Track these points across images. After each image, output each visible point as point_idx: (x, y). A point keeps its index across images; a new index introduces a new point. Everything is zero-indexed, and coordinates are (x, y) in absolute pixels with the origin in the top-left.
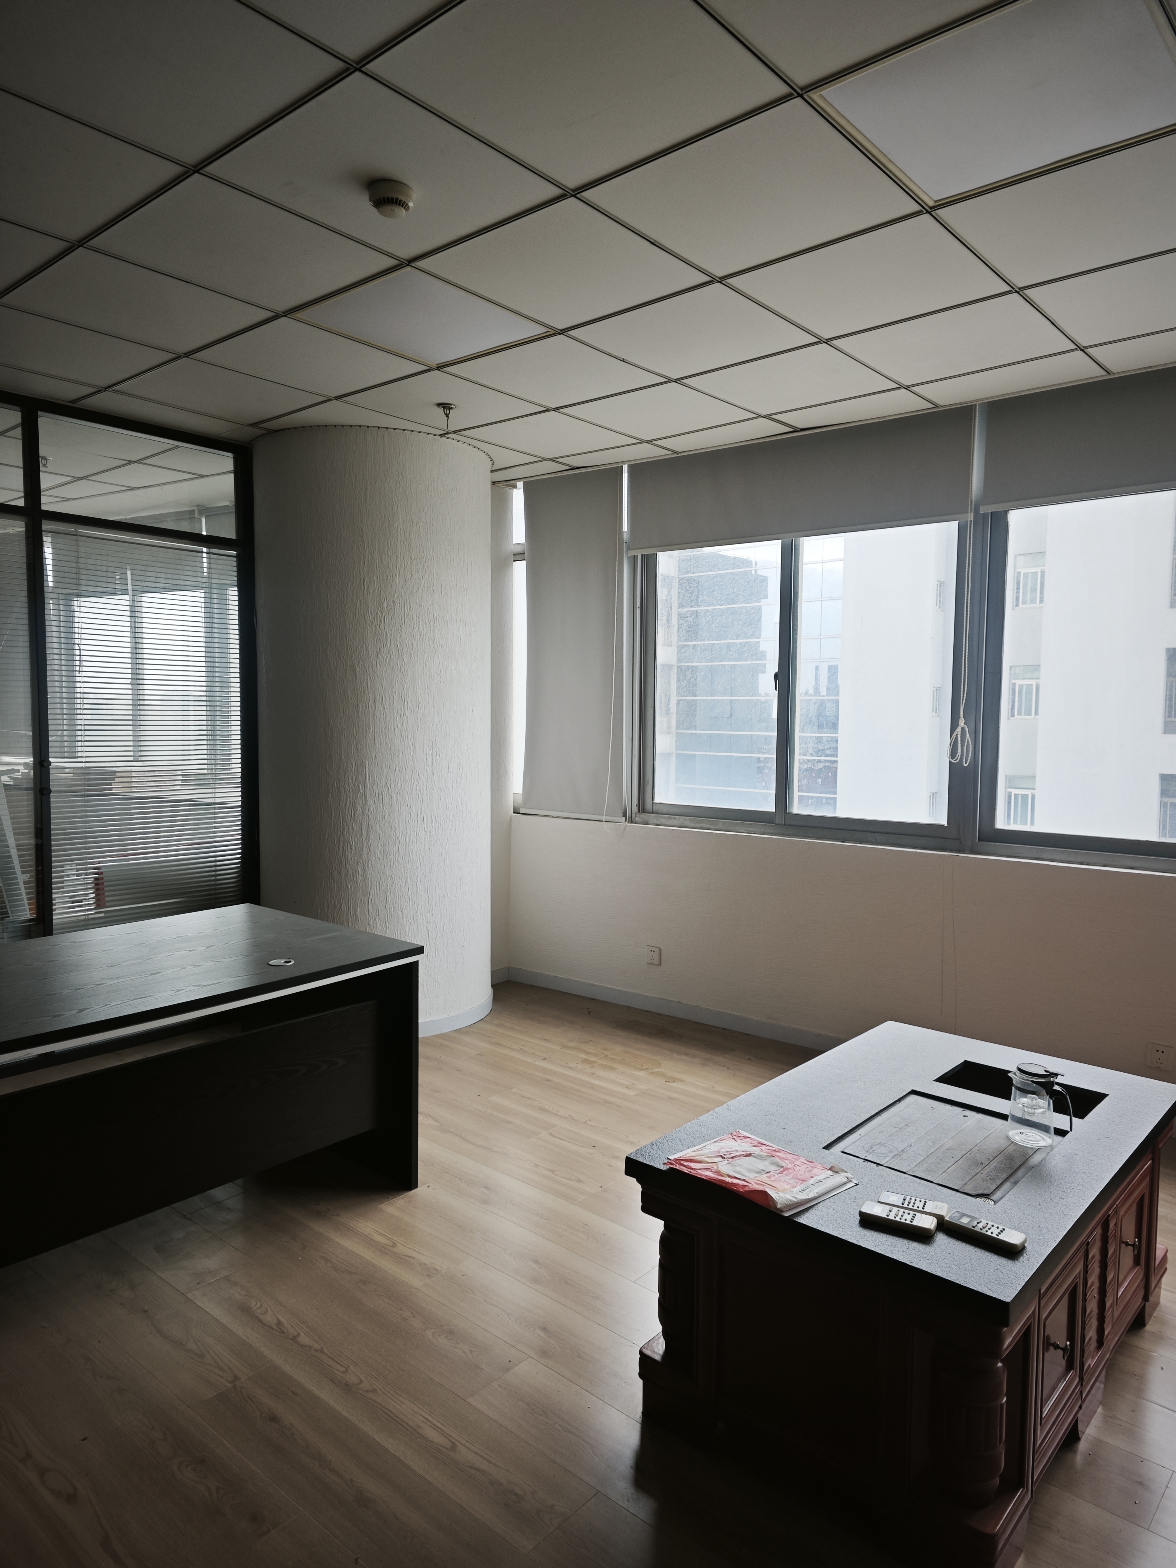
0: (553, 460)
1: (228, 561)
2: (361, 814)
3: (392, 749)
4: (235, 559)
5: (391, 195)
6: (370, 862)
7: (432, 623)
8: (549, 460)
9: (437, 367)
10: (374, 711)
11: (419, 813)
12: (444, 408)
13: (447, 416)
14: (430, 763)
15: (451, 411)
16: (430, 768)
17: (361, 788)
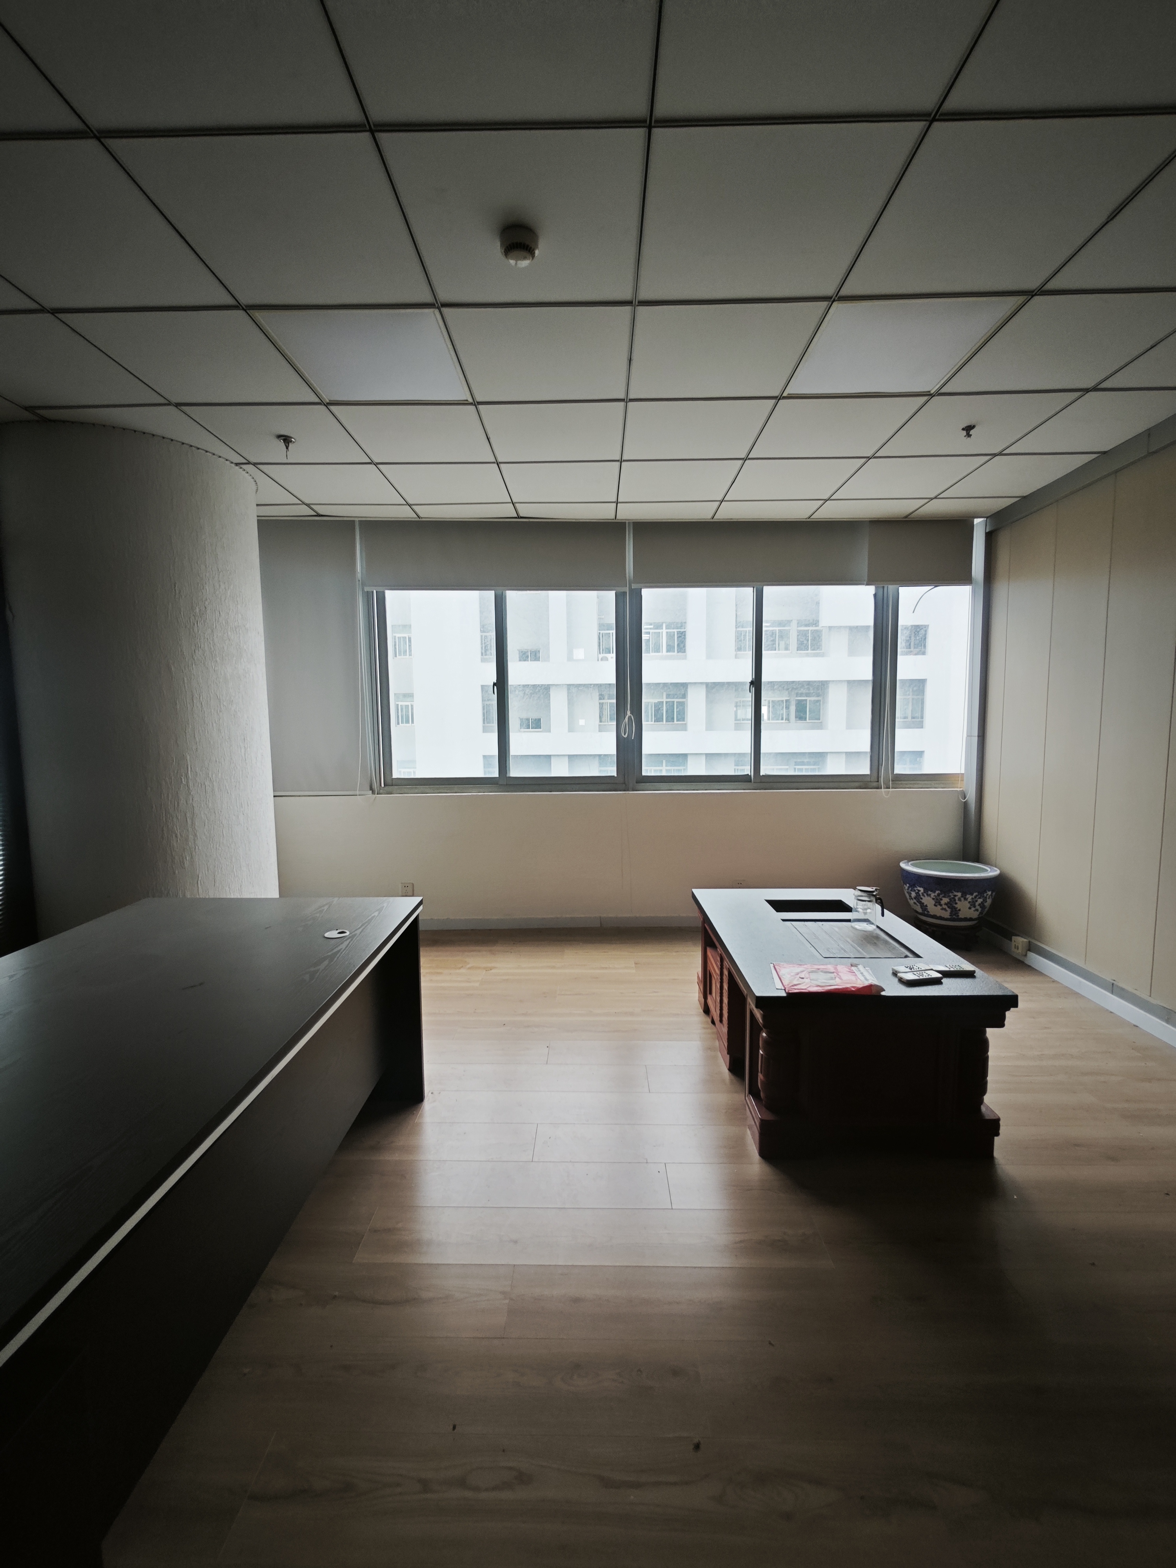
0: (308, 505)
2: (185, 803)
3: (212, 742)
6: (197, 847)
8: (306, 504)
9: (328, 403)
10: (192, 708)
12: (284, 440)
13: (287, 448)
14: (243, 754)
16: (244, 758)
17: (183, 780)
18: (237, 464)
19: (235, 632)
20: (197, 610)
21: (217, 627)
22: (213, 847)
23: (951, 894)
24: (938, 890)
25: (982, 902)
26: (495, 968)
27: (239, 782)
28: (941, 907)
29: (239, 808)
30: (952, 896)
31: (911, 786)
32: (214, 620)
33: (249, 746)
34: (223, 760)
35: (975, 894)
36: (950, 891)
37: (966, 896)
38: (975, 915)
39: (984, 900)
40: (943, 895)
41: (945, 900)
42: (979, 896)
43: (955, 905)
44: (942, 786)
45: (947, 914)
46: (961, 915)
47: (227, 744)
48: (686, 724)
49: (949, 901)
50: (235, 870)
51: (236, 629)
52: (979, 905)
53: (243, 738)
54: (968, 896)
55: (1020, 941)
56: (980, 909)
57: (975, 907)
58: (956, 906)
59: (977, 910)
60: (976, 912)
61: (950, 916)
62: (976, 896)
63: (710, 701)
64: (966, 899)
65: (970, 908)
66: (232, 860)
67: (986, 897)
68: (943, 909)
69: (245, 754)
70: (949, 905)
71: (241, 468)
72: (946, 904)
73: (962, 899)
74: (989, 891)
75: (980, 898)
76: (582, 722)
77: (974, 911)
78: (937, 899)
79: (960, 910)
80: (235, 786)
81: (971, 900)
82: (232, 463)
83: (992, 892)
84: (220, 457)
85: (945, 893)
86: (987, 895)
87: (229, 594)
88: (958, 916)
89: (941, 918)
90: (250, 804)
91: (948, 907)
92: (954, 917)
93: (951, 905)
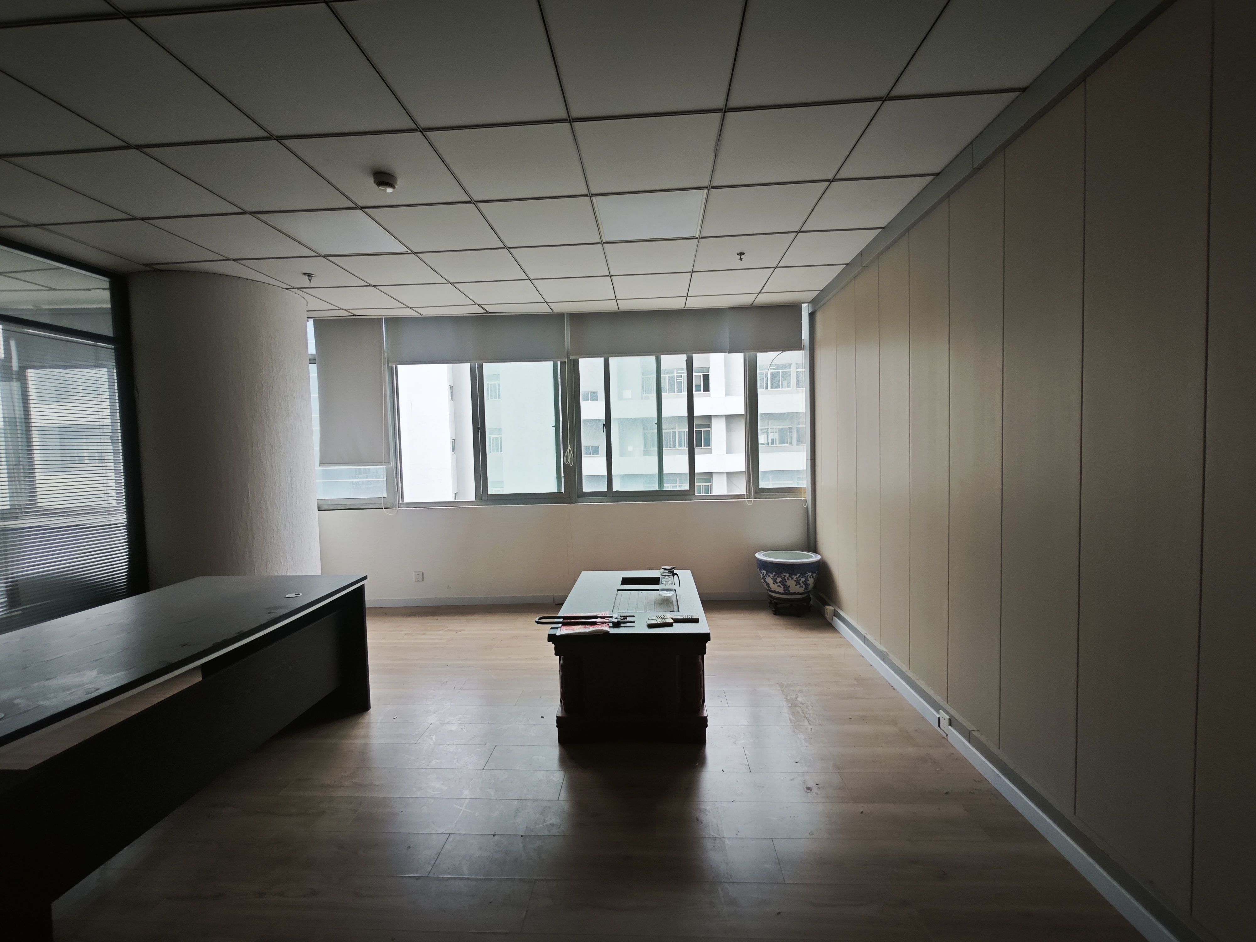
0: (346, 310)
1: (107, 352)
3: (266, 474)
4: (113, 351)
5: (389, 182)
6: (254, 545)
7: (286, 398)
8: (344, 309)
9: (324, 256)
11: (285, 512)
12: (308, 276)
13: (310, 280)
14: (290, 482)
15: (312, 278)
16: (290, 485)
17: (245, 500)
18: (287, 289)
19: (284, 399)
20: (256, 386)
21: (271, 397)
22: (266, 545)
23: (782, 575)
24: (774, 572)
25: (804, 581)
26: (464, 630)
27: (286, 501)
28: (777, 585)
29: (285, 518)
30: (783, 577)
31: (771, 497)
32: (268, 393)
33: (294, 475)
34: (274, 487)
35: (798, 575)
36: (781, 573)
37: (792, 576)
38: (801, 590)
39: (806, 579)
40: (777, 576)
41: (779, 579)
42: (802, 576)
43: (785, 583)
44: (793, 496)
45: (781, 590)
46: (792, 591)
47: (277, 475)
48: (711, 448)
49: (781, 580)
50: (282, 561)
51: (285, 398)
52: (803, 583)
53: (290, 471)
54: (793, 576)
55: (829, 608)
56: (804, 586)
57: (800, 584)
58: (787, 584)
59: (802, 587)
60: (801, 588)
61: (784, 591)
62: (799, 576)
63: (728, 429)
64: (792, 579)
65: (796, 585)
66: (280, 554)
67: (807, 577)
68: (779, 586)
69: (291, 482)
70: (782, 583)
71: (290, 291)
72: (780, 582)
73: (790, 578)
74: (809, 572)
75: (802, 578)
76: (630, 448)
77: (800, 587)
78: (774, 579)
79: (789, 587)
80: (283, 504)
81: (796, 579)
82: (283, 288)
83: (813, 573)
84: (274, 285)
85: (779, 574)
86: (808, 575)
87: (280, 375)
88: (789, 591)
89: (779, 593)
90: (295, 516)
91: (782, 585)
92: (787, 591)
93: (783, 582)
